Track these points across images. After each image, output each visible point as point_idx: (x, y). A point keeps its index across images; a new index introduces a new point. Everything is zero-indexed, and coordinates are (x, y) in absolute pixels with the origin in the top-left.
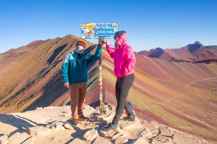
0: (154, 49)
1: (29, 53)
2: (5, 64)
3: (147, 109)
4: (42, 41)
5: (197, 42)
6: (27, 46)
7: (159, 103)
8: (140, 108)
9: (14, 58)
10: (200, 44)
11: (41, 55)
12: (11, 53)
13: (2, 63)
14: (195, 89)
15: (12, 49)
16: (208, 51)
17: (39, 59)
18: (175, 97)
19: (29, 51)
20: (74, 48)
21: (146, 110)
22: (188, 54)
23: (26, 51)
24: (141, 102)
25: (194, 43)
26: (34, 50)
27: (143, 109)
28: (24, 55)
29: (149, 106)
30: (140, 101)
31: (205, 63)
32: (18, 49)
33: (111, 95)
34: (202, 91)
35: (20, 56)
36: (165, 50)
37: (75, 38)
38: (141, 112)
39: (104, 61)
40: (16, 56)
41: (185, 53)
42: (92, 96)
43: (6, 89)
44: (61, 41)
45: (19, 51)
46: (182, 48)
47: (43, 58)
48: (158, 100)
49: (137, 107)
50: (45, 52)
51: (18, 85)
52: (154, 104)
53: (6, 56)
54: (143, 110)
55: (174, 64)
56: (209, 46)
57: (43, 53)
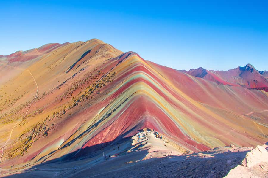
0: (195, 69)
1: (40, 58)
2: (8, 69)
3: (203, 142)
4: (58, 44)
5: (249, 64)
6: (38, 49)
7: (218, 136)
8: (194, 140)
9: (21, 62)
10: (253, 67)
11: (56, 61)
12: (17, 56)
13: (4, 67)
14: (255, 122)
15: (19, 51)
16: (261, 77)
17: (53, 66)
18: (235, 130)
19: (40, 55)
20: (99, 55)
21: (202, 144)
22: (237, 79)
23: (37, 55)
24: (195, 132)
25: (245, 66)
26: (47, 54)
27: (198, 141)
28: (34, 59)
29: (205, 138)
30: (194, 130)
31: (264, 90)
32: (28, 51)
33: (154, 118)
34: (263, 125)
35: (28, 61)
36: (209, 71)
37: (101, 43)
38: (197, 146)
39: (142, 73)
40: (23, 61)
41: (233, 77)
42: (126, 117)
43: (6, 101)
44: (83, 46)
45: (27, 55)
46: (230, 71)
47: (58, 65)
48: (216, 131)
49: (190, 138)
50: (62, 57)
51: (23, 97)
52: (211, 136)
53: (11, 60)
54: (198, 143)
55: (225, 88)
56: (263, 71)
57: (59, 59)
